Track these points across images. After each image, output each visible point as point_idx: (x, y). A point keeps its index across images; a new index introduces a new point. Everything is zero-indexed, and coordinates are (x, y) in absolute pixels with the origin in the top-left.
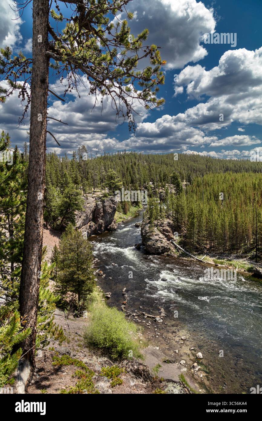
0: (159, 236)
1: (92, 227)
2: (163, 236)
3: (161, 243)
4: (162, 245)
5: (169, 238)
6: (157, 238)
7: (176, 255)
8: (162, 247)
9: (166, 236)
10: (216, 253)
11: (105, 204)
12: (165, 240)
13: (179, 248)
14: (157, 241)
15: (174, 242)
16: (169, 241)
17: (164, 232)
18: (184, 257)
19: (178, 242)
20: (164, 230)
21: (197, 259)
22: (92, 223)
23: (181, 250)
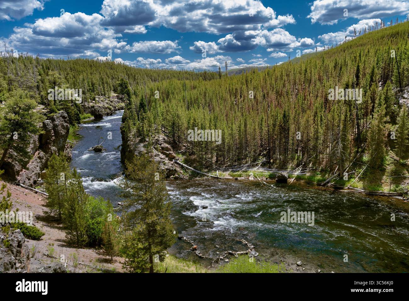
0: (160, 157)
1: (43, 158)
2: (163, 156)
3: (164, 164)
4: (166, 167)
5: (171, 158)
6: (157, 159)
7: (186, 176)
8: (167, 169)
9: (167, 155)
10: (226, 167)
11: (56, 123)
12: (167, 161)
13: (187, 168)
14: (159, 162)
15: (178, 161)
16: (172, 161)
17: (163, 150)
18: (196, 177)
19: (183, 160)
20: (163, 148)
21: (211, 177)
22: (42, 154)
23: (190, 169)
